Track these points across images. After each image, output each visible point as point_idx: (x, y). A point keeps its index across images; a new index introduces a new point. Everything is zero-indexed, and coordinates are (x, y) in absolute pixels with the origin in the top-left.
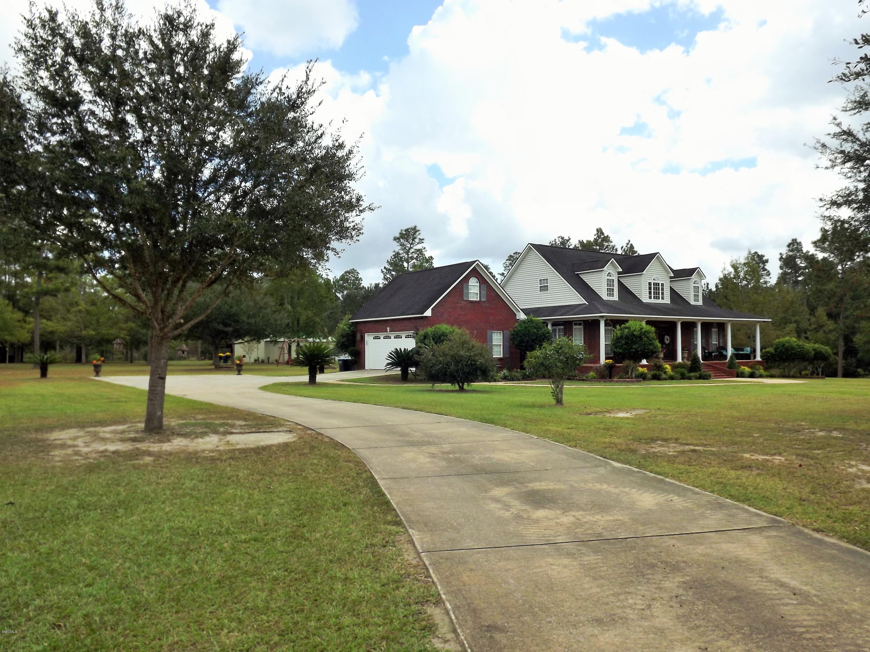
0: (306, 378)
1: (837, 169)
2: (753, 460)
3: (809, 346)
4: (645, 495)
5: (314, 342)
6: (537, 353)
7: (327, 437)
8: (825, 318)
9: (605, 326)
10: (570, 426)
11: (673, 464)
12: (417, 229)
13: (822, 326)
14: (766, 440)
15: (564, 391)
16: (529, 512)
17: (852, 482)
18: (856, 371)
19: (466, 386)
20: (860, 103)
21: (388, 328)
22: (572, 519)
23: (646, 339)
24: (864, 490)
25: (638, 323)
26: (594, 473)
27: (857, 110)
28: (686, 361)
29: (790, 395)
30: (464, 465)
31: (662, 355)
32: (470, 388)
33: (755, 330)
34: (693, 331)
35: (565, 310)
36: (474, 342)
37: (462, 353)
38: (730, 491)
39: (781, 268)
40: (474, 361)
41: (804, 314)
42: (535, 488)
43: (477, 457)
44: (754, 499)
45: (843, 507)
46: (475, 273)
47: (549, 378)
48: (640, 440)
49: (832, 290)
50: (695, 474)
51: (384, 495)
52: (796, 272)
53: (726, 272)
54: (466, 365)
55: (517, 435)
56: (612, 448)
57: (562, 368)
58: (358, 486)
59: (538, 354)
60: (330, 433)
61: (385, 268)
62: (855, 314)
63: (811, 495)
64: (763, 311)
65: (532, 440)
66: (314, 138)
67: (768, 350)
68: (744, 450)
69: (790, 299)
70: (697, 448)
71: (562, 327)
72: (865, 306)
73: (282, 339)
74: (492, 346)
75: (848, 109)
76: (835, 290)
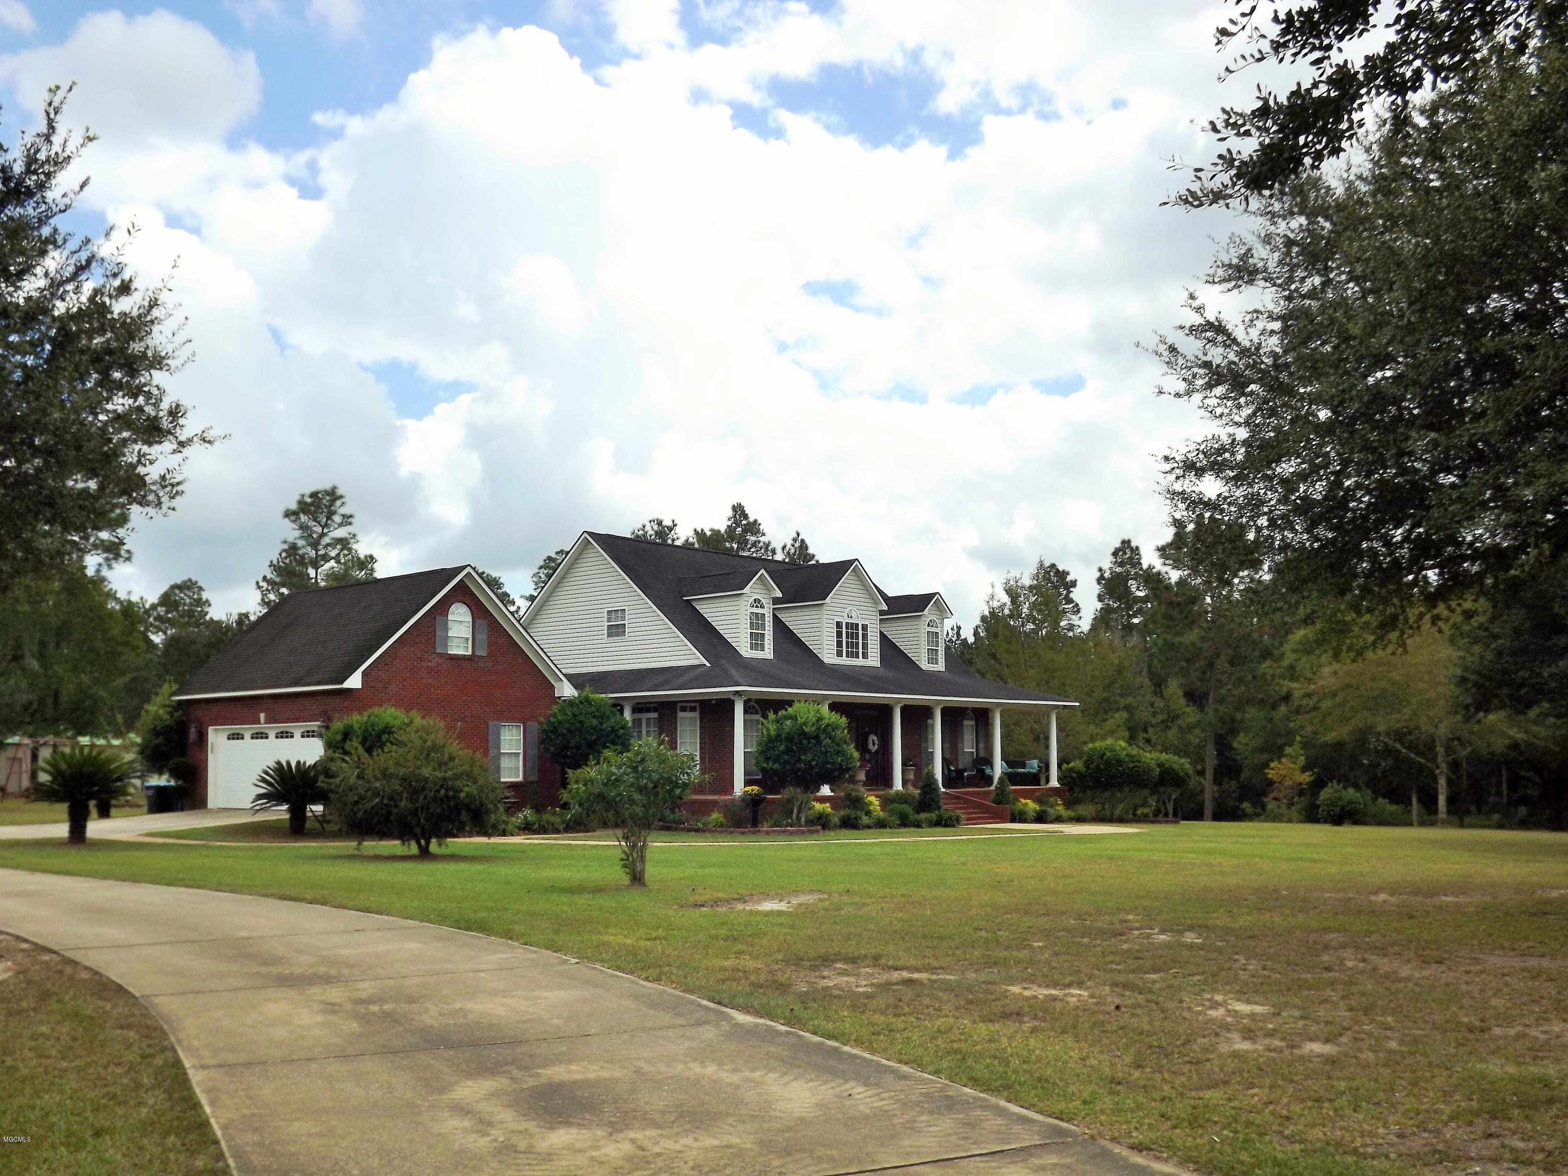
0: (62, 830)
1: (1197, 397)
2: (1027, 999)
3: (1151, 757)
4: (794, 1084)
5: (93, 746)
6: (591, 771)
7: (86, 968)
8: (1182, 701)
9: (746, 712)
10: (654, 934)
11: (863, 1012)
12: (339, 492)
13: (1177, 717)
14: (1056, 954)
15: (649, 855)
16: (532, 1136)
17: (1213, 1039)
18: (1238, 808)
19: (434, 847)
20: (1238, 268)
21: (262, 716)
22: (627, 1147)
23: (828, 741)
24: (1235, 1055)
25: (813, 707)
26: (692, 1038)
27: (1233, 283)
28: (911, 788)
29: (1111, 858)
30: (401, 1029)
31: (862, 776)
32: (443, 851)
33: (1048, 724)
34: (926, 726)
35: (661, 678)
36: (454, 747)
37: (426, 772)
38: (972, 1069)
39: (1100, 598)
40: (452, 789)
41: (1142, 691)
42: (556, 1078)
43: (433, 1010)
44: (1019, 1084)
45: (1193, 1094)
46: (464, 593)
47: (616, 826)
48: (797, 961)
49: (1193, 644)
50: (906, 1034)
51: (197, 1105)
52: (1129, 607)
53: (996, 604)
54: (435, 799)
55: (534, 956)
56: (739, 980)
57: (644, 806)
58: (138, 1085)
59: (593, 774)
60: (94, 959)
61: (265, 578)
62: (1236, 693)
63: (1132, 1071)
64: (1064, 684)
65: (565, 967)
66: (71, 269)
67: (1071, 765)
68: (1011, 977)
69: (1116, 662)
70: (916, 976)
71: (655, 715)
72: (1254, 678)
73: (16, 739)
74: (499, 755)
75: (1217, 280)
76: (1199, 644)
